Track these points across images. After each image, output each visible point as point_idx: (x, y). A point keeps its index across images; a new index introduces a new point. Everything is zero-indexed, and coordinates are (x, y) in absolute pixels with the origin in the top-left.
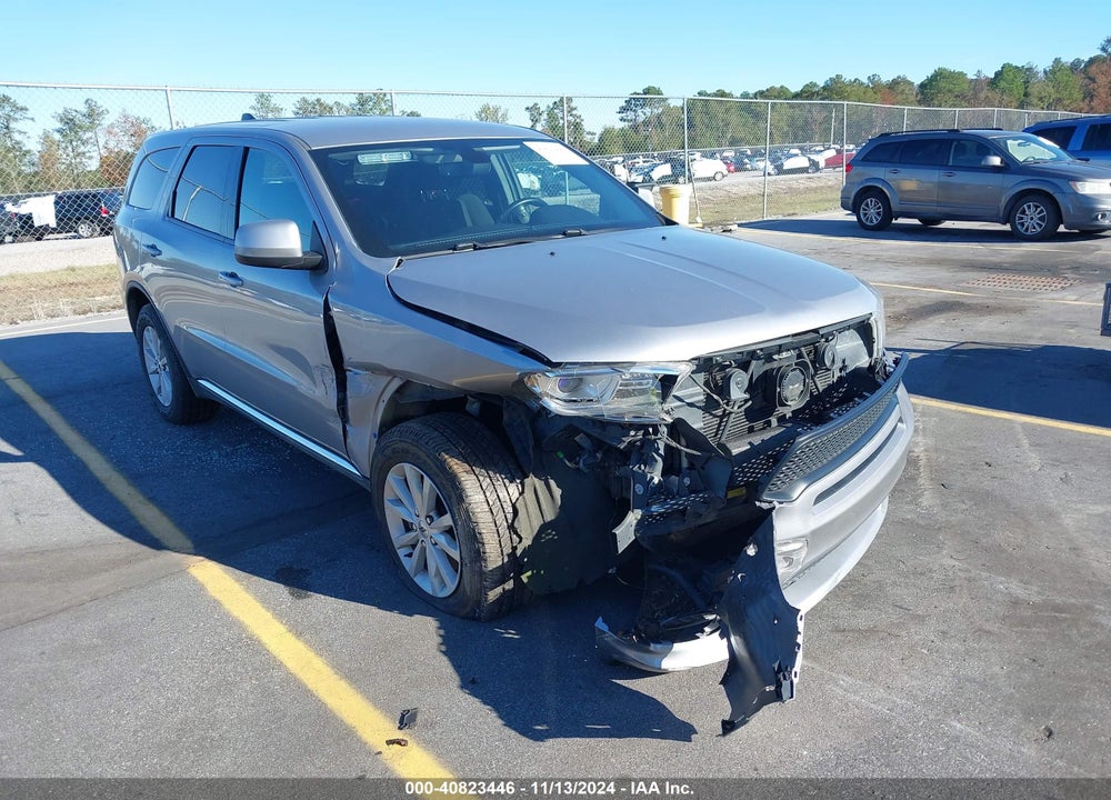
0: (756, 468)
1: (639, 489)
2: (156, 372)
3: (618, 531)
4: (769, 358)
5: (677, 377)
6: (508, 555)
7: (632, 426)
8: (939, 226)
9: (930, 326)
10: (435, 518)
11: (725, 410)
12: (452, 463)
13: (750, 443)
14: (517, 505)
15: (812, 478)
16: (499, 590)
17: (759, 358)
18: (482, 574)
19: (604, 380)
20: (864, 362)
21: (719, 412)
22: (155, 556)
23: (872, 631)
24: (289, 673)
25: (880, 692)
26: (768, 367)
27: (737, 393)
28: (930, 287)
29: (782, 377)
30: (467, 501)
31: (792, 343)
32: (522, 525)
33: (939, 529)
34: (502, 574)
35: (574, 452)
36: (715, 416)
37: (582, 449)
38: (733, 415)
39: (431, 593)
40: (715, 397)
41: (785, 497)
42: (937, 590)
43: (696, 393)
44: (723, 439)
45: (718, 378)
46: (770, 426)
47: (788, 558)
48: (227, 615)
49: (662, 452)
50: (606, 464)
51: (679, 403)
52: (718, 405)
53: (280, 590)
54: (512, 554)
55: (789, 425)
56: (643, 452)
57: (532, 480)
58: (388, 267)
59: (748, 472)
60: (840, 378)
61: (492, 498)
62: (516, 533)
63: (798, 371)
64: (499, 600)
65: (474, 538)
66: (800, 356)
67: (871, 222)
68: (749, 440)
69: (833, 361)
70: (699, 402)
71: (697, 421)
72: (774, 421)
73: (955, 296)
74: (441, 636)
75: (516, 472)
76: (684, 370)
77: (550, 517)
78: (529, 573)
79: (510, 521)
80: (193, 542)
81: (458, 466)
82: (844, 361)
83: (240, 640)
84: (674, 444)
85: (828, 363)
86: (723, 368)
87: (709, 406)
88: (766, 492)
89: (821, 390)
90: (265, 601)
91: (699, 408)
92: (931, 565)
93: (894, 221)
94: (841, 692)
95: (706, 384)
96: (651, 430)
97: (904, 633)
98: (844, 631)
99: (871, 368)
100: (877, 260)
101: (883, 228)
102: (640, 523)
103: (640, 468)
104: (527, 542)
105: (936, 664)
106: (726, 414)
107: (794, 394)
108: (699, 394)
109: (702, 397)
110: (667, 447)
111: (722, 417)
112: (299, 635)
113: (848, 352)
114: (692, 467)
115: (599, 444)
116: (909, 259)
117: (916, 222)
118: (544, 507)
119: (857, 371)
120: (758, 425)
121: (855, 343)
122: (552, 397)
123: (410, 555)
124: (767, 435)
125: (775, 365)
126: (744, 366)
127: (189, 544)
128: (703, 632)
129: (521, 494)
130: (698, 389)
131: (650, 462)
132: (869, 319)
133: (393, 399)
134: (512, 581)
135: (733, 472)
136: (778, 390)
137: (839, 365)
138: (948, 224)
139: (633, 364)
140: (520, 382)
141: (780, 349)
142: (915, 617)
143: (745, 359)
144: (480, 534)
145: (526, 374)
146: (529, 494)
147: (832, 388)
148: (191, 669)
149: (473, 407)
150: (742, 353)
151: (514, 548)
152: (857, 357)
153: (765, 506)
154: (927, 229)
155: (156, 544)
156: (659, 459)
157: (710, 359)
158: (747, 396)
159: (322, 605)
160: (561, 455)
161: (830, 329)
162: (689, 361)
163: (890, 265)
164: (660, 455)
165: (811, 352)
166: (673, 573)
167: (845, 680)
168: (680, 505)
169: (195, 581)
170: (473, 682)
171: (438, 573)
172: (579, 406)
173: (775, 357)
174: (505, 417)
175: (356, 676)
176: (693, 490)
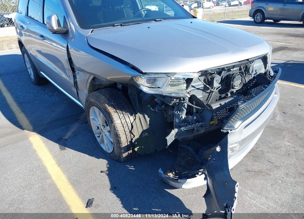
0: (222, 114)
1: (177, 120)
2: (29, 68)
3: (167, 138)
4: (229, 70)
5: (192, 79)
6: (130, 142)
7: (174, 98)
8: (279, 22)
9: (277, 55)
10: (105, 126)
11: (211, 90)
12: (109, 109)
13: (220, 104)
14: (133, 124)
15: (244, 119)
16: (126, 154)
17: (225, 70)
18: (120, 148)
19: (164, 80)
20: (263, 71)
21: (209, 91)
22: (20, 132)
23: (260, 172)
24: (53, 181)
25: (263, 200)
26: (228, 73)
27: (216, 84)
28: (277, 42)
29: (234, 78)
30: (114, 122)
31: (239, 64)
32: (135, 132)
33: (283, 130)
34: (127, 148)
35: (154, 105)
36: (207, 93)
37: (157, 104)
38: (214, 92)
39: (105, 150)
40: (208, 86)
41: (232, 128)
42: (284, 155)
43: (200, 84)
44: (210, 102)
45: (209, 78)
46: (228, 96)
47: (232, 150)
48: (37, 156)
49: (186, 107)
50: (166, 109)
51: (194, 88)
52: (208, 89)
53: (56, 146)
54: (131, 142)
55: (235, 96)
56: (179, 106)
57: (139, 115)
58: (88, 33)
59: (219, 115)
60: (254, 77)
61: (124, 122)
62: (132, 134)
63: (240, 75)
64: (127, 157)
65: (117, 136)
66: (240, 69)
67: (258, 21)
68: (220, 103)
69: (253, 71)
70: (201, 88)
71: (200, 95)
72: (229, 95)
73: (285, 45)
74: (107, 167)
75: (133, 112)
76: (195, 76)
77: (145, 128)
78: (138, 147)
79: (130, 130)
80: (33, 127)
81: (111, 110)
82: (256, 71)
83: (39, 166)
84: (191, 104)
85: (250, 72)
86: (211, 74)
87: (205, 89)
88: (226, 126)
89: (247, 82)
90: (51, 151)
91: (201, 90)
92: (281, 145)
93: (265, 21)
94: (249, 199)
95: (204, 81)
96: (182, 99)
97: (272, 173)
98: (250, 171)
99: (265, 73)
100: (260, 33)
101: (262, 23)
102: (177, 134)
103: (177, 112)
104: (137, 137)
105: (285, 188)
106: (211, 92)
107: (237, 84)
108: (201, 85)
109: (203, 86)
110: (188, 105)
111: (209, 93)
112: (59, 165)
113: (258, 68)
114: (197, 112)
115: (163, 103)
116: (270, 33)
117: (272, 21)
118: (143, 124)
119: (260, 75)
120: (223, 96)
121: (260, 64)
122: (144, 86)
123: (99, 137)
124: (227, 101)
125: (231, 73)
126: (219, 73)
127: (32, 128)
128: (198, 174)
129: (135, 120)
130: (200, 83)
131: (181, 110)
132: (267, 55)
133: (91, 82)
134: (131, 150)
135: (213, 115)
136: (232, 83)
137: (254, 72)
138: (282, 22)
139: (175, 74)
140: (132, 79)
141: (234, 67)
142: (276, 166)
143: (220, 71)
144: (119, 134)
145: (134, 77)
146: (137, 120)
147: (251, 81)
148: (20, 178)
149: (120, 86)
150: (219, 69)
151: (132, 139)
152: (260, 69)
153: (225, 131)
154: (276, 23)
155: (21, 127)
156: (185, 110)
157: (207, 71)
158: (220, 85)
159: (70, 153)
160: (149, 106)
161: (253, 59)
162: (198, 72)
163: (264, 35)
164: (185, 108)
165: (244, 67)
166: (189, 148)
167: (250, 194)
168: (192, 127)
169: (30, 142)
170: (115, 188)
171: (107, 145)
172: (154, 90)
173: (232, 70)
174: (129, 91)
175: (75, 183)
176: (197, 121)
